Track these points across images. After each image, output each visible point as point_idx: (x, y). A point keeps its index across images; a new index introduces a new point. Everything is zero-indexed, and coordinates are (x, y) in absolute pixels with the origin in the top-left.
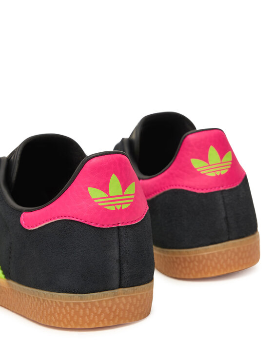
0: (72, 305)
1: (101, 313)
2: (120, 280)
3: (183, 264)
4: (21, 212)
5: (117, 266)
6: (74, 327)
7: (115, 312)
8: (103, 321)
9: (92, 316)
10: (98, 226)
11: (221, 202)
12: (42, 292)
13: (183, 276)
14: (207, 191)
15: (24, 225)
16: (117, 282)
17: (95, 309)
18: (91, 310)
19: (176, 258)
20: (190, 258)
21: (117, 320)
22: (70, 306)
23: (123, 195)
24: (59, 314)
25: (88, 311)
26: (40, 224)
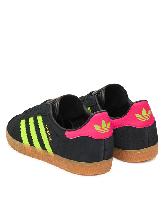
0: (86, 167)
1: (97, 169)
2: (104, 158)
3: (129, 156)
4: (65, 131)
5: (103, 153)
6: (86, 174)
7: (101, 169)
8: (97, 172)
9: (93, 171)
10: (97, 139)
11: (147, 131)
12: (74, 161)
13: (128, 161)
14: (142, 127)
15: (67, 137)
16: (103, 158)
17: (94, 168)
18: (93, 168)
19: (126, 154)
20: (132, 154)
21: (102, 172)
22: (85, 167)
23: (106, 127)
24: (80, 170)
25: (92, 169)
26: (75, 137)
